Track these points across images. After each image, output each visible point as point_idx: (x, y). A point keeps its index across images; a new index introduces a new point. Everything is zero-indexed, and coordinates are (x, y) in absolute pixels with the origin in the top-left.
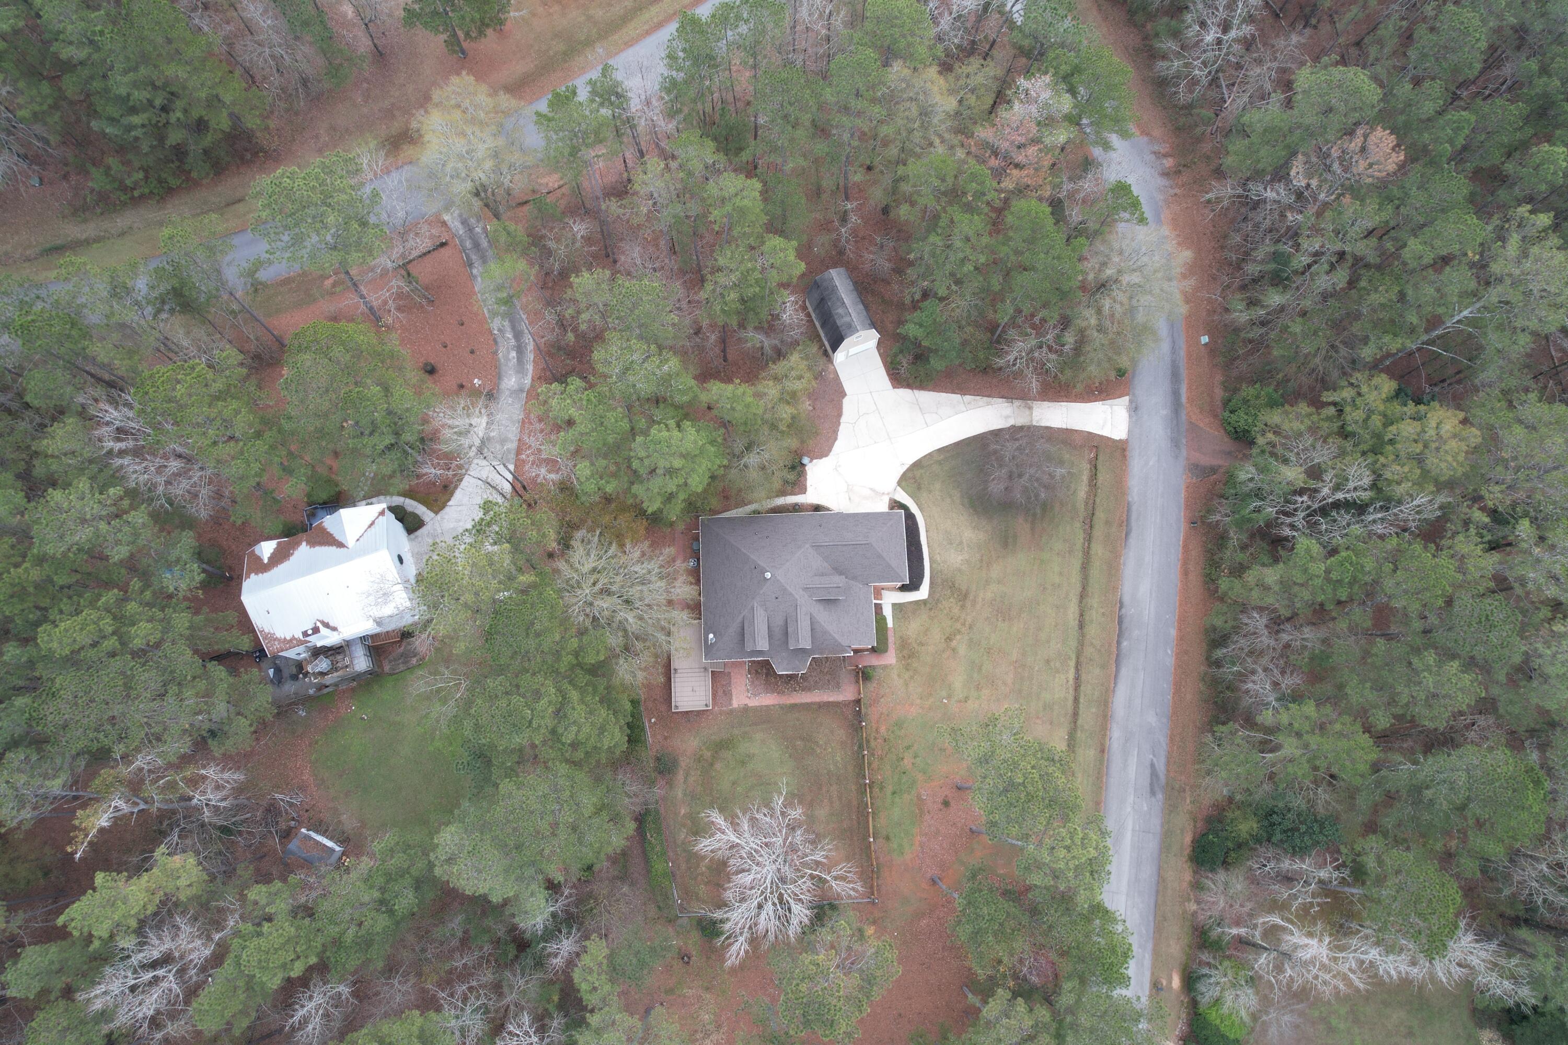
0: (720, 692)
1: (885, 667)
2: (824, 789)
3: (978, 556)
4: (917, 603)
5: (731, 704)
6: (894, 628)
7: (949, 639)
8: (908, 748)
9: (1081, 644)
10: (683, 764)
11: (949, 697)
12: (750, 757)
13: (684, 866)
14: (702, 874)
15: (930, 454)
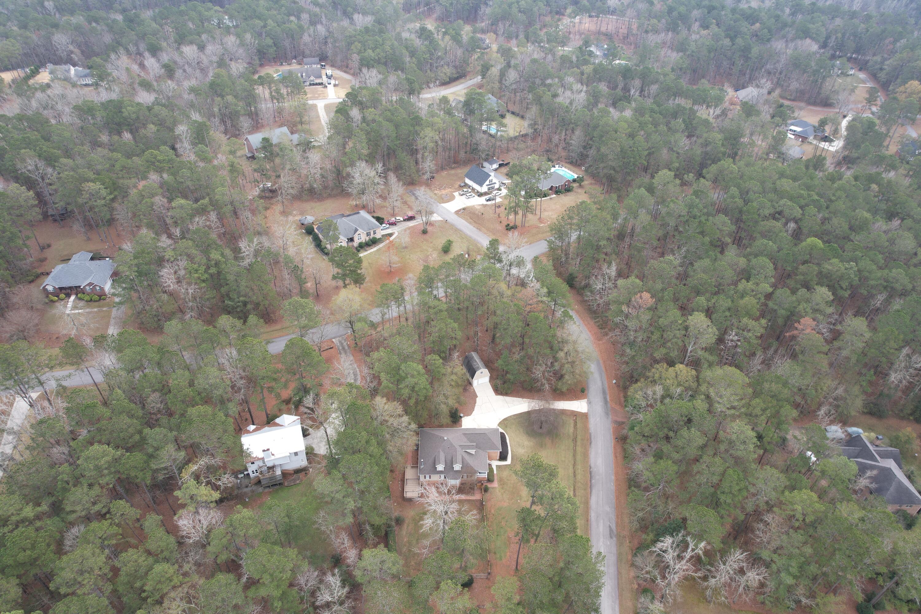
1: (493, 488)
3: (531, 450)
4: (506, 465)
6: (497, 474)
8: (503, 518)
9: (575, 482)
10: (407, 522)
11: (520, 500)
15: (511, 417)
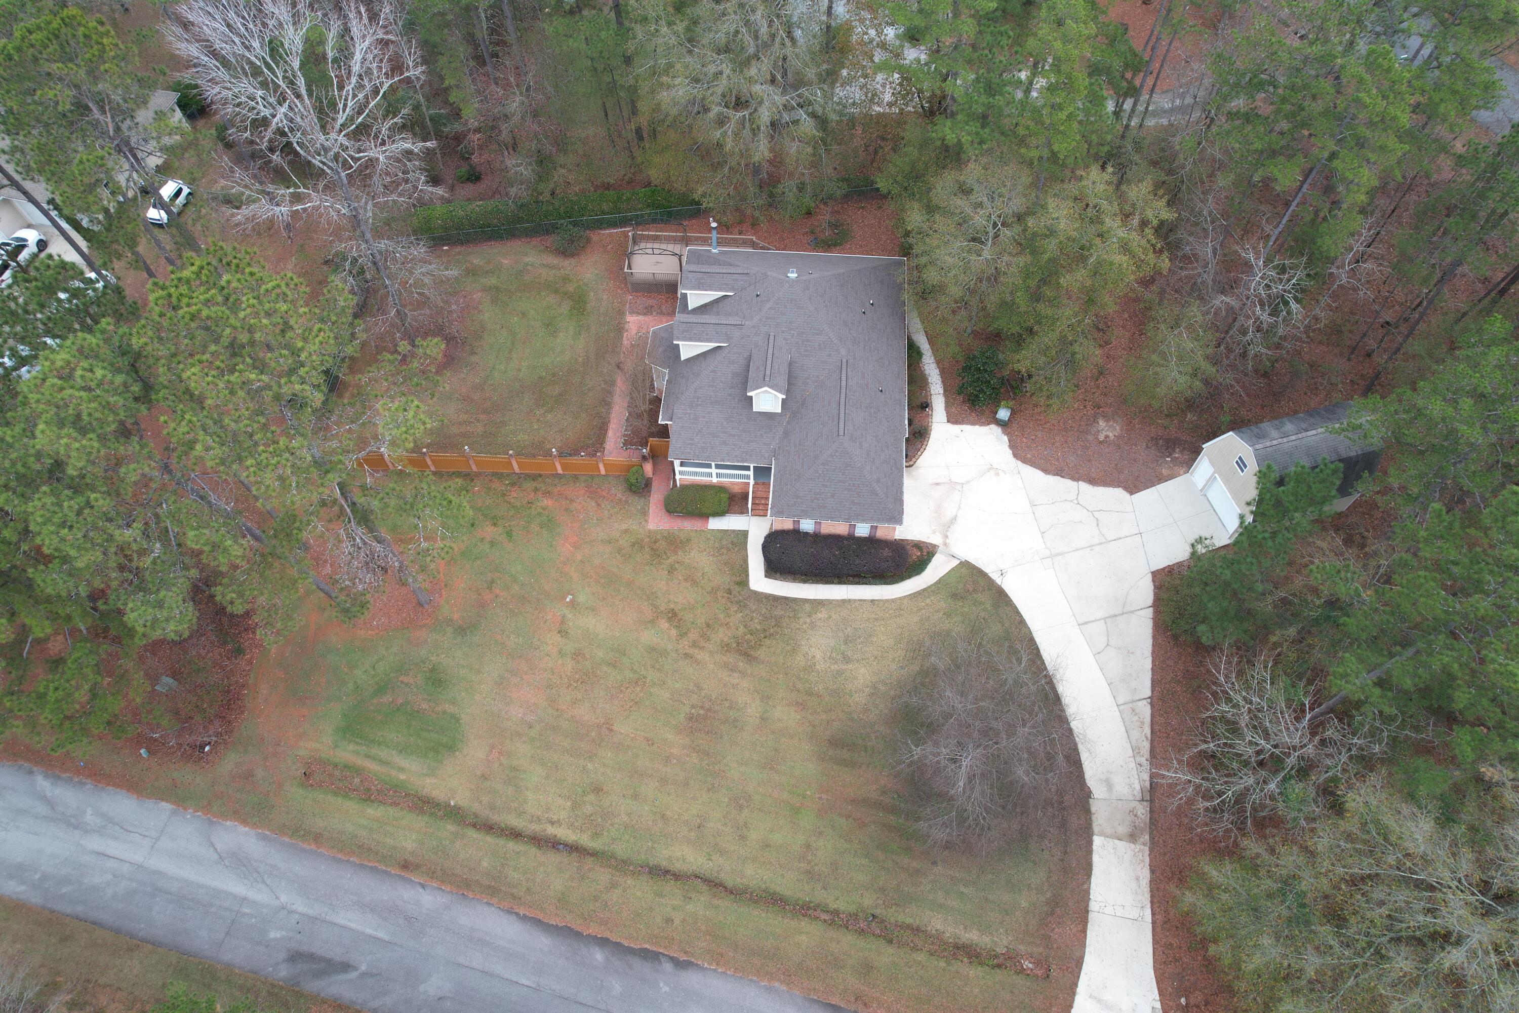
0: (652, 302)
1: (644, 513)
2: (482, 417)
3: (820, 688)
4: (744, 570)
6: (705, 530)
7: (673, 616)
8: (509, 534)
10: (566, 263)
12: (553, 333)
15: (1023, 622)
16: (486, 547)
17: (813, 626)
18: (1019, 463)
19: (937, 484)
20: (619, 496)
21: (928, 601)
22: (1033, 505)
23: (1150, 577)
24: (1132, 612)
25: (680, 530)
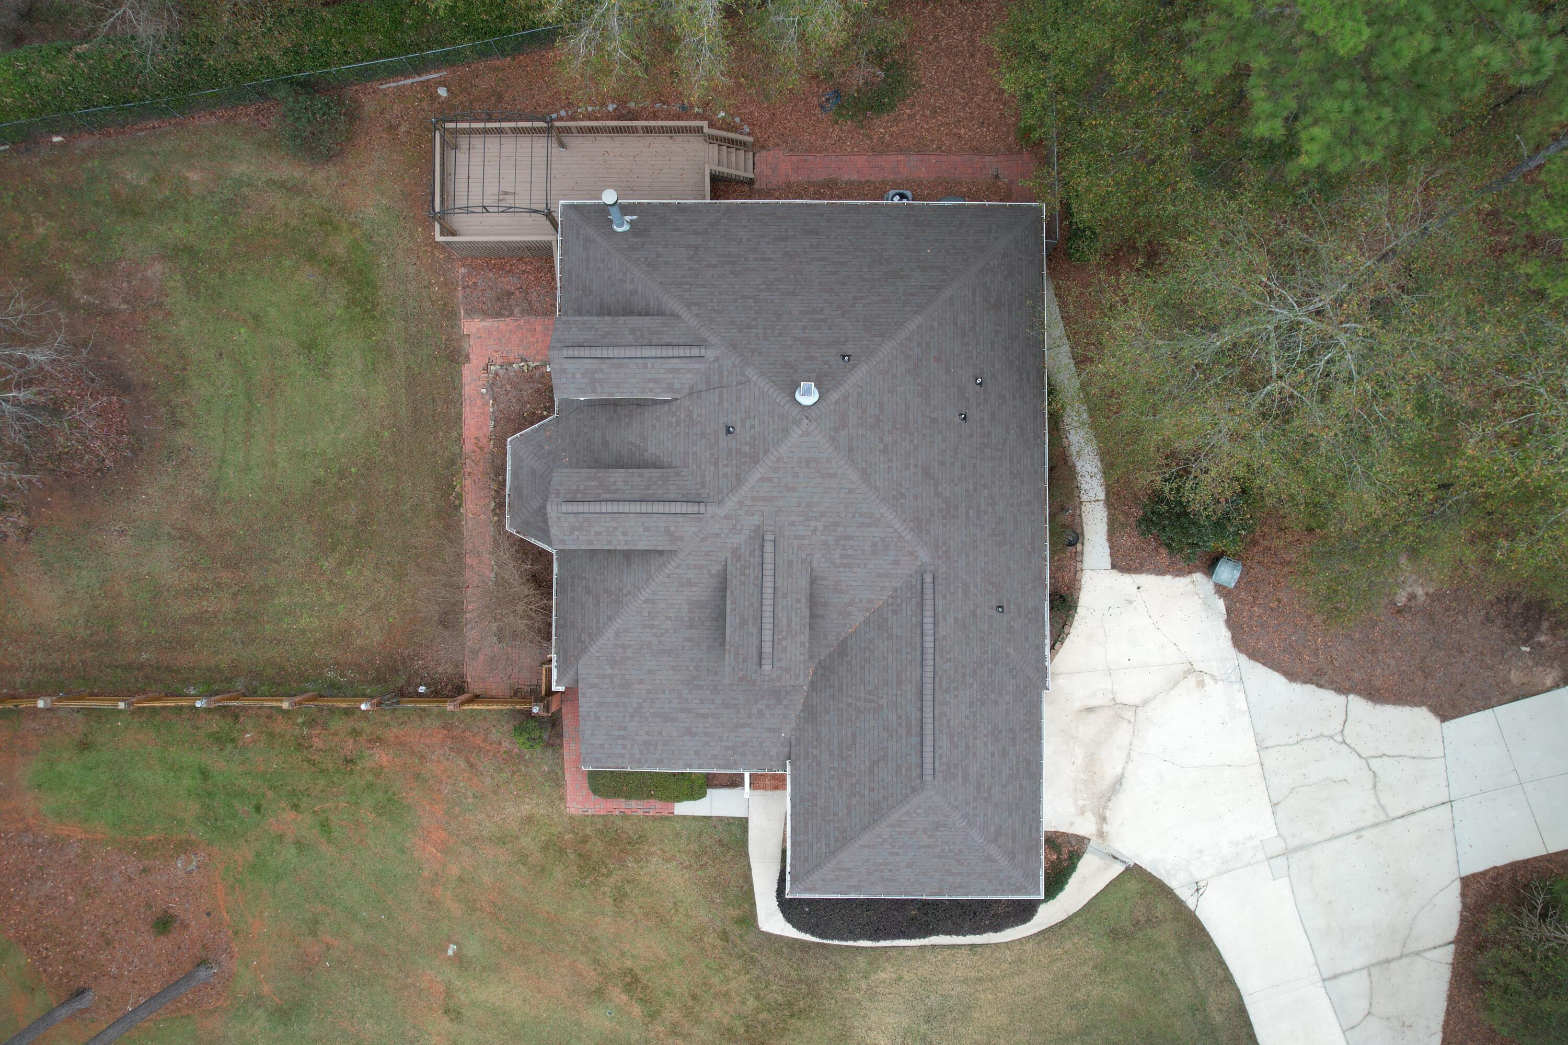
0: (509, 282)
1: (557, 781)
2: (225, 576)
4: (747, 898)
5: (471, 312)
6: (672, 818)
7: (633, 983)
8: (325, 826)
10: (319, 177)
11: (460, 960)
12: (323, 368)
13: (51, 176)
14: (27, 227)
15: (1228, 980)
16: (290, 853)
17: (872, 994)
18: (1243, 658)
19: (1090, 710)
20: (506, 745)
21: (1068, 945)
22: (1261, 747)
23: (1457, 887)
24: (1417, 953)
25: (625, 817)
